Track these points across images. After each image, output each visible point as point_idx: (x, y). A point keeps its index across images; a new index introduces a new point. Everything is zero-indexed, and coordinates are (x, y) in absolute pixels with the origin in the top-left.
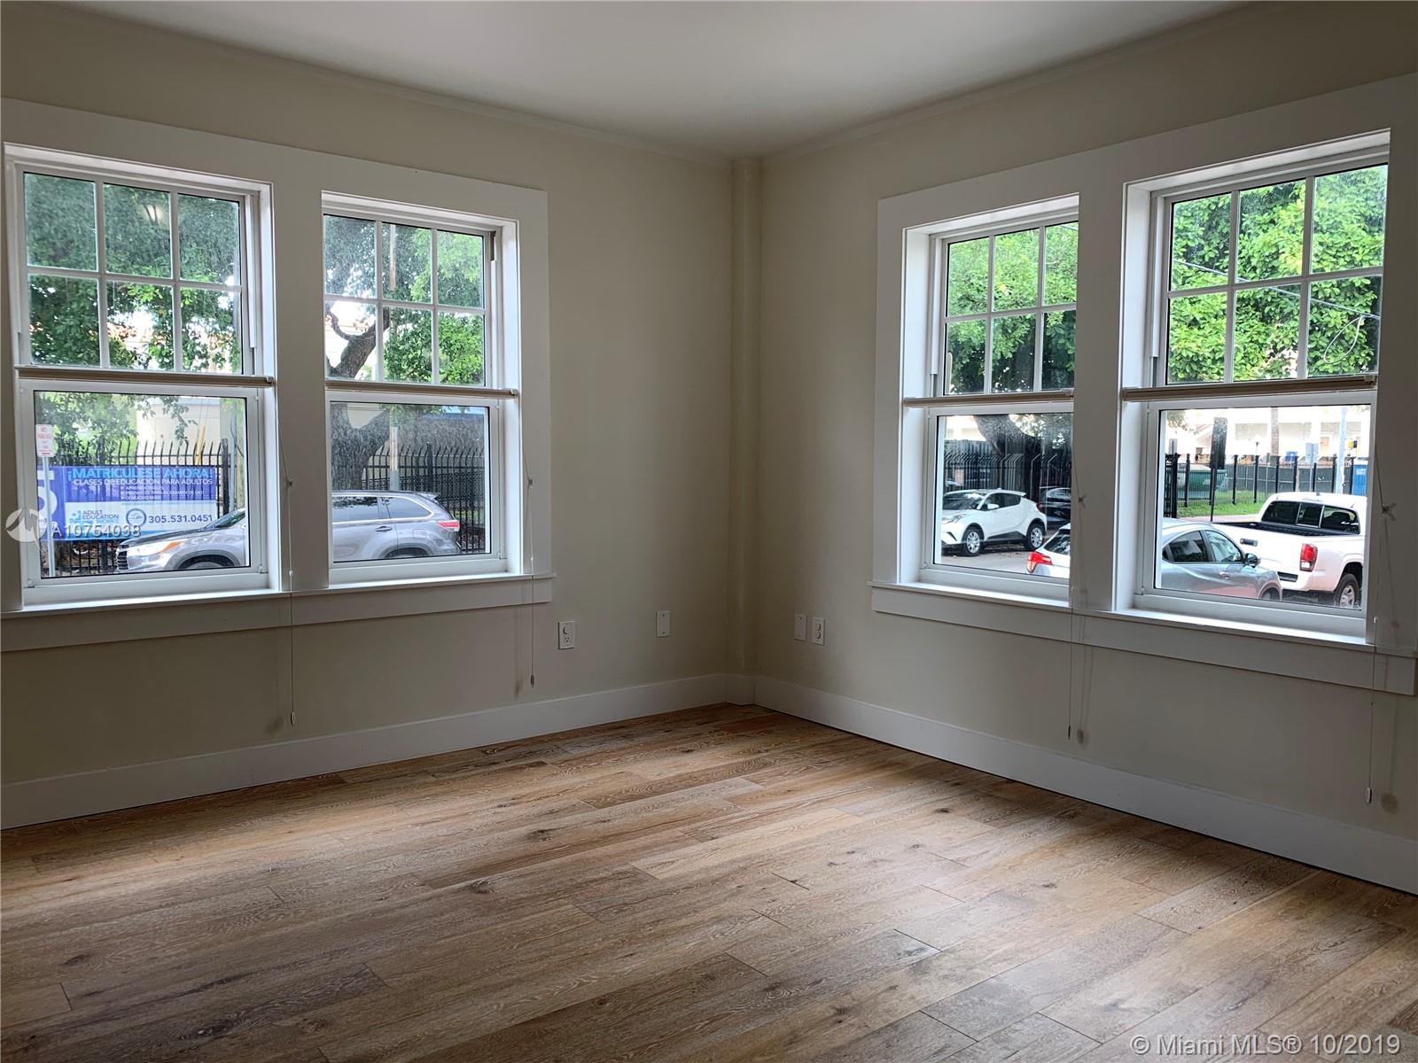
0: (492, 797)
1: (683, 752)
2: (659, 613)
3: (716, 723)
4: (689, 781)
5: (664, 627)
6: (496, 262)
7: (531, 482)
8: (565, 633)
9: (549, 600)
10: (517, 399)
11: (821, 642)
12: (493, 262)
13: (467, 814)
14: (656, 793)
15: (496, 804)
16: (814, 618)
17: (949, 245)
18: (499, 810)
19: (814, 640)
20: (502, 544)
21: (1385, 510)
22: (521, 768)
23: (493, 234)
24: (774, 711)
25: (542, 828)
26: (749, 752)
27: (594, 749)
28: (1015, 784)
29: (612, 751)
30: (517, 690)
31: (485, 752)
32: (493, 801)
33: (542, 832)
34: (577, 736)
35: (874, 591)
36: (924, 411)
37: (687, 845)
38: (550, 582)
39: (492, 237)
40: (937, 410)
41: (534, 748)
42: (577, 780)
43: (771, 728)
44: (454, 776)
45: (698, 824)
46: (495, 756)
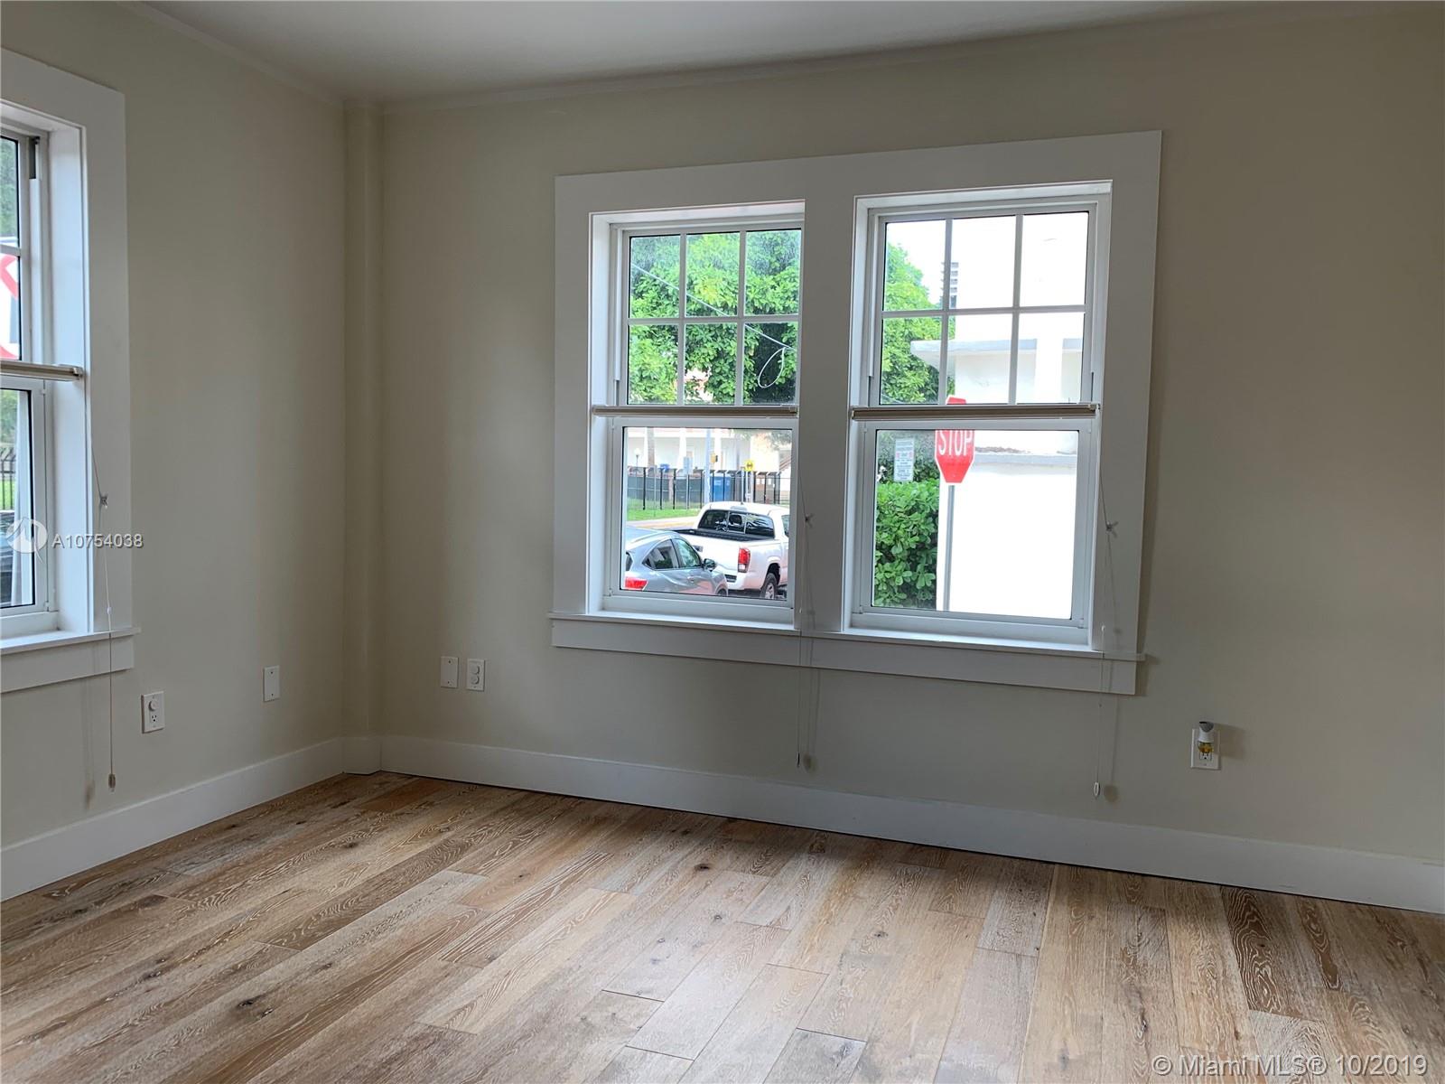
0: (122, 967)
1: (346, 847)
2: (266, 669)
3: (353, 803)
4: (388, 886)
5: (273, 689)
6: (41, 182)
7: (103, 500)
8: (150, 709)
9: (132, 666)
10: (82, 382)
11: (480, 687)
12: (35, 183)
13: (103, 1001)
14: (358, 913)
15: (139, 976)
16: (469, 660)
17: (631, 238)
18: (152, 983)
19: (470, 687)
20: (52, 591)
21: (1109, 528)
22: (130, 911)
23: (33, 141)
24: (416, 776)
25: (243, 998)
26: (426, 834)
27: (217, 865)
28: (738, 822)
29: (247, 863)
30: (88, 796)
31: (49, 896)
32: (128, 971)
33: (249, 1002)
34: (178, 850)
35: (555, 623)
36: (607, 422)
37: (467, 977)
38: (130, 641)
39: (32, 144)
40: (619, 420)
41: (126, 877)
42: (230, 914)
43: (430, 799)
44: (29, 943)
45: (454, 943)
46: (72, 900)
